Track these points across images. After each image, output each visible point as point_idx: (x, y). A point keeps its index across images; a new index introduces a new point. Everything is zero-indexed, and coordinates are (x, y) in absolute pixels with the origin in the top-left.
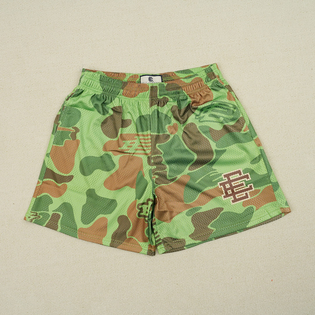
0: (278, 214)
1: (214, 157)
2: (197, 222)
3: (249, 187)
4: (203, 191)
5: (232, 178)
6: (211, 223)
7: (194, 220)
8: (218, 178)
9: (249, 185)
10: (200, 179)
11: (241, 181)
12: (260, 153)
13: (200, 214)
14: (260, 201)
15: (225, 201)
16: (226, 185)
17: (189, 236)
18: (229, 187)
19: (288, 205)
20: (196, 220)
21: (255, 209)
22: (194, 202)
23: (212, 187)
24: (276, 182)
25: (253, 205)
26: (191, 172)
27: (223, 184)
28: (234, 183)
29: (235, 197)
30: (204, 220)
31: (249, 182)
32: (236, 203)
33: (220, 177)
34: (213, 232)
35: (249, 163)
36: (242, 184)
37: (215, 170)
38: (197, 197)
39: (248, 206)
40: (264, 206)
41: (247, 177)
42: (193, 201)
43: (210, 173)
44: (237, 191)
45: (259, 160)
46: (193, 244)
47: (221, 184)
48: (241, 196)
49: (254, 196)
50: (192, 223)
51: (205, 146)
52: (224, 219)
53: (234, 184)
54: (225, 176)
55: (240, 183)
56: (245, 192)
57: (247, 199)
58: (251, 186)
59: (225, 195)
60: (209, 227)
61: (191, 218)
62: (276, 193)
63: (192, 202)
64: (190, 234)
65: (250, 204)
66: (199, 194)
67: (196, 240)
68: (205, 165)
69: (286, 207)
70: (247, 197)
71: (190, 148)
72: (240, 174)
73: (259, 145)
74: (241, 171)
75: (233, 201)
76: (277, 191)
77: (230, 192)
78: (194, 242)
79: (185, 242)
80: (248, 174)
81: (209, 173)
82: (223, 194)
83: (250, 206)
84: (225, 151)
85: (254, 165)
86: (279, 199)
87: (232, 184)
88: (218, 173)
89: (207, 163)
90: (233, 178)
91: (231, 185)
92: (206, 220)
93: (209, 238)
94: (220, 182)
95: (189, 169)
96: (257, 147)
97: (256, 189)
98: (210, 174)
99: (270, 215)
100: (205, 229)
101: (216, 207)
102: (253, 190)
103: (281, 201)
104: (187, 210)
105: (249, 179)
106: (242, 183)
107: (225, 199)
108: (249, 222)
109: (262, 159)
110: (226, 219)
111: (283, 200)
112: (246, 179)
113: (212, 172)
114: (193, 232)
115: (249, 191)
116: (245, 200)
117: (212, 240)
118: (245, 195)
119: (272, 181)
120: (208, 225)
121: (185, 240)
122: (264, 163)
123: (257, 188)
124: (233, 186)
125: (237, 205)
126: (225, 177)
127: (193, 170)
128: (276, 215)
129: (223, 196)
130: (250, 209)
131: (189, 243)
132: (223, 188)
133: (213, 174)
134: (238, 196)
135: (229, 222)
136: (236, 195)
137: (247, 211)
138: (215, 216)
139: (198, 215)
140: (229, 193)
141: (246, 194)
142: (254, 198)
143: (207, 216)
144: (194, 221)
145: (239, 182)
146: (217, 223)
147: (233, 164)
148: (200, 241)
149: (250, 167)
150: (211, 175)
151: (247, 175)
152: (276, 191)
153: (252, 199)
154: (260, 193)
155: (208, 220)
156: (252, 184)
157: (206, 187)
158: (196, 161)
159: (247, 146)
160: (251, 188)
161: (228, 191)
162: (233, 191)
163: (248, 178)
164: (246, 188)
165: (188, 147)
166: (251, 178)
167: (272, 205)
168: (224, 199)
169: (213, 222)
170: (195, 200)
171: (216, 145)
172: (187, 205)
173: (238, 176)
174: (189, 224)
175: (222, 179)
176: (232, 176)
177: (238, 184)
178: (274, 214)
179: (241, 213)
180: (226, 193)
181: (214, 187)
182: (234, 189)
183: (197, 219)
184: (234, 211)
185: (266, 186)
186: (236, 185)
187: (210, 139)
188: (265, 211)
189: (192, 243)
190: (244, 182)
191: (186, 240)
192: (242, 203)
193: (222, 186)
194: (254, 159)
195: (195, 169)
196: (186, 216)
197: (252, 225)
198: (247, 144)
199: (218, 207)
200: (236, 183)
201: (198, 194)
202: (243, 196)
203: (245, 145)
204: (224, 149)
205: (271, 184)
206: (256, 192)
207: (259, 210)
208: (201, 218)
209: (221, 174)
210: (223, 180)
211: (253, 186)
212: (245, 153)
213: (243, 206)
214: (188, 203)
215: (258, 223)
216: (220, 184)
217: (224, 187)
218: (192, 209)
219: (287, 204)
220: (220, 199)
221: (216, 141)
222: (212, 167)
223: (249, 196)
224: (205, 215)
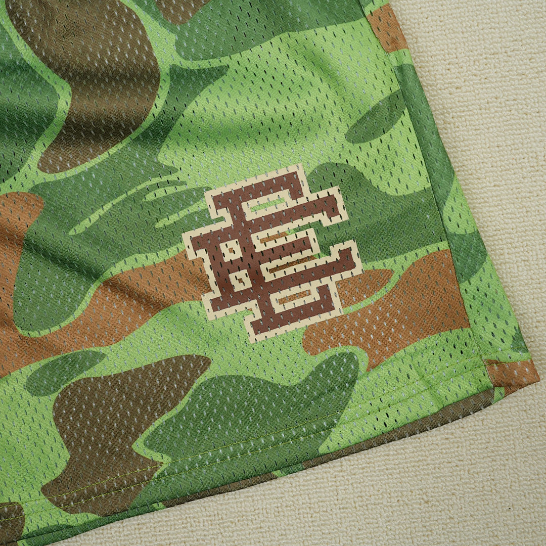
0: (473, 390)
1: (159, 103)
2: (83, 423)
3: (335, 256)
4: (107, 275)
5: (253, 210)
6: (151, 428)
7: (69, 412)
8: (183, 213)
9: (335, 250)
10: (94, 217)
11: (299, 229)
12: (396, 87)
13: (94, 388)
14: (391, 324)
15: (218, 325)
16: (222, 246)
17: (45, 490)
18: (239, 254)
19: (526, 350)
20: (76, 415)
21: (363, 366)
22: (66, 328)
23: (152, 256)
24: (472, 234)
25: (356, 343)
26: (50, 177)
27: (210, 243)
28: (263, 234)
29: (266, 307)
30: (113, 416)
31: (340, 234)
32: (271, 334)
33: (193, 208)
34: (156, 475)
35: (341, 138)
36: (304, 244)
37: (171, 170)
38: (83, 305)
39: (331, 352)
40: (410, 349)
41: (329, 206)
42: (63, 324)
43: (148, 183)
44: (280, 274)
45: (392, 121)
46: (59, 528)
47: (197, 243)
48: (299, 303)
49: (360, 299)
50: (54, 431)
51: (123, 46)
52: (210, 413)
53: (264, 241)
54: (220, 202)
55: (291, 238)
56: (316, 283)
57: (325, 316)
58: (346, 254)
59: (218, 294)
60: (139, 446)
61: (50, 406)
62: (468, 288)
63: (57, 328)
64: (46, 481)
65: (338, 337)
66: (93, 288)
67: (73, 511)
68: (120, 146)
69: (518, 357)
70: (325, 304)
71: (44, 60)
72: (296, 193)
73: (394, 41)
74: (302, 177)
75: (258, 327)
76: (474, 280)
77: (241, 281)
78: (62, 522)
79: (23, 519)
80: (334, 191)
81: (139, 187)
82: (210, 290)
83: (341, 349)
84: (220, 72)
85: (365, 146)
86: (480, 319)
87: (255, 241)
88: (184, 188)
89: (127, 133)
90: (262, 213)
91: (247, 247)
92: (123, 415)
93: (135, 502)
94: (196, 233)
95: (44, 166)
96: (381, 53)
97: (369, 266)
98: (148, 190)
99: (433, 395)
100: (119, 456)
101: (172, 353)
102: (357, 271)
103: (490, 327)
104: (35, 366)
105: (336, 220)
106: (301, 235)
107: (221, 313)
108: (333, 425)
109: (406, 119)
110: (220, 410)
111: (501, 325)
112: (323, 218)
113: (155, 180)
114: (58, 472)
115: (337, 277)
116: (315, 320)
117: (153, 510)
118: (318, 298)
119: (451, 228)
120: (135, 437)
121: (21, 509)
122: (413, 137)
123: (378, 265)
124: (257, 250)
125: (279, 342)
126: (218, 207)
127: (64, 168)
128: (462, 394)
129: (207, 298)
130: (340, 363)
131: (42, 525)
132: (207, 263)
133: (160, 193)
134: (282, 301)
135: (235, 424)
136: (274, 297)
137: (326, 374)
138: (167, 395)
139: (84, 389)
140: (238, 287)
141: (323, 290)
142: (363, 311)
143: (129, 397)
144: (66, 419)
145: (289, 232)
146: (176, 427)
147: (261, 139)
148: (92, 517)
149: (345, 156)
150: (150, 197)
151: (331, 199)
152: (468, 278)
153: (353, 315)
154: (390, 286)
155: (134, 412)
156: (351, 244)
157: (123, 253)
158: (68, 121)
159: (327, 46)
160: (345, 261)
161: (232, 276)
162: (256, 276)
163: (333, 212)
164: (321, 262)
165: (37, 53)
166: (351, 214)
167: (449, 348)
168: (211, 315)
169: (157, 423)
170: (71, 319)
171: (178, 45)
172: (33, 340)
173: (283, 200)
174: (42, 433)
175: (204, 218)
176: (253, 203)
177: (281, 241)
178: (454, 387)
179: (293, 383)
180: (224, 284)
181: (162, 256)
182: (263, 267)
183: (79, 409)
184: (260, 375)
185: (422, 252)
186: (271, 245)
187: (148, 10)
188: (413, 374)
189: (52, 523)
190: (312, 234)
191: (26, 511)
192: (300, 337)
193: (202, 253)
194: (364, 118)
195: (74, 165)
196: (27, 394)
197: (344, 443)
198: (328, 34)
199: (183, 351)
200: (274, 238)
201: (87, 288)
202: (309, 300)
203: (319, 40)
204: (215, 63)
205: (444, 245)
206: (373, 280)
207: (382, 371)
208: (99, 404)
209: (199, 193)
210: (210, 222)
211: (354, 252)
212: (324, 86)
213: (306, 348)
214: (34, 334)
215: (375, 433)
216: (193, 240)
217: (213, 258)
218: (54, 363)
219: (519, 341)
220: (193, 313)
221: (175, 21)
222: (156, 154)
223: (336, 301)
224: (121, 389)
